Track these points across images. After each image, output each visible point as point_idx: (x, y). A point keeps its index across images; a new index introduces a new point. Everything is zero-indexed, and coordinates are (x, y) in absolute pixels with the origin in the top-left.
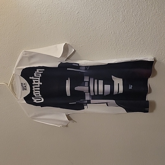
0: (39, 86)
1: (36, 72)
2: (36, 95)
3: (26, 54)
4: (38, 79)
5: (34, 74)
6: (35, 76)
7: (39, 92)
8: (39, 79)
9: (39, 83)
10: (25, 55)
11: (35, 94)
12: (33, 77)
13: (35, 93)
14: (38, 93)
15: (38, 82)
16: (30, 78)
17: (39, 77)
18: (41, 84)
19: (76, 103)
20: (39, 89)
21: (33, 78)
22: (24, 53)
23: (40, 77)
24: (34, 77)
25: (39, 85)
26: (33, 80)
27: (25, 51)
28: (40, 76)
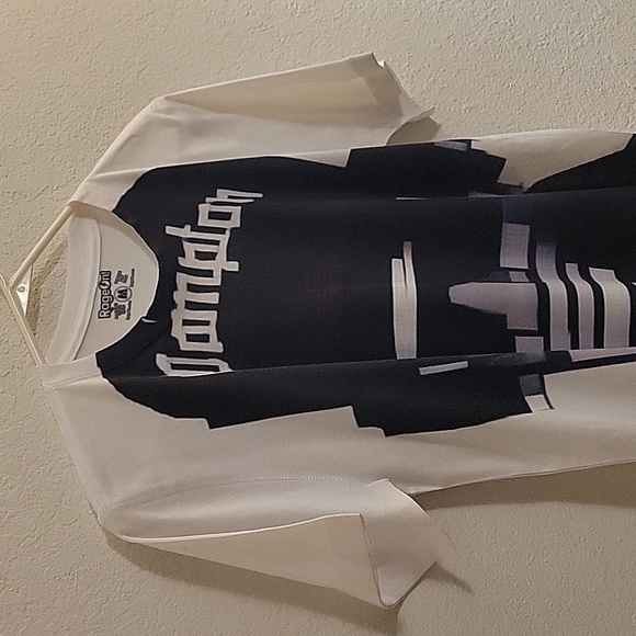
0: (216, 281)
2: (190, 338)
3: (169, 111)
6: (203, 221)
7: (212, 316)
8: (224, 239)
9: (222, 264)
10: (162, 116)
12: (188, 227)
13: (186, 323)
14: (207, 323)
15: (212, 256)
16: (170, 230)
17: (223, 231)
18: (234, 266)
20: (214, 298)
21: (186, 232)
22: (165, 105)
23: (232, 230)
25: (218, 274)
26: (186, 244)
27: (167, 98)
28: (236, 222)
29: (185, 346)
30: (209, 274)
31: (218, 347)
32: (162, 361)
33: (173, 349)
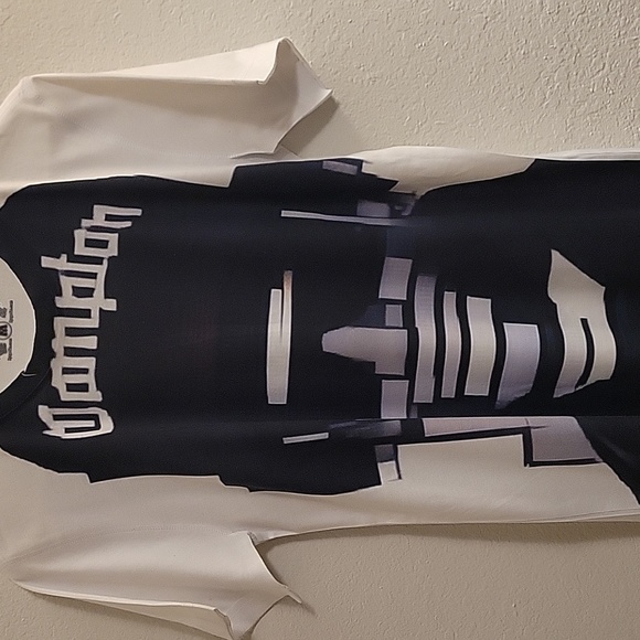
0: (94, 323)
1: (85, 223)
2: (71, 388)
3: (38, 100)
4: (93, 276)
5: (76, 232)
6: (80, 249)
8: (101, 270)
9: (100, 303)
10: (32, 108)
11: (59, 381)
12: (64, 257)
14: (85, 371)
16: (46, 262)
18: (111, 305)
19: (325, 435)
21: (61, 263)
22: (32, 92)
23: (110, 259)
24: (73, 259)
25: (95, 314)
26: (63, 279)
27: (34, 79)
28: (113, 250)
29: (65, 396)
30: (86, 314)
31: (97, 396)
32: (44, 412)
33: (54, 400)
